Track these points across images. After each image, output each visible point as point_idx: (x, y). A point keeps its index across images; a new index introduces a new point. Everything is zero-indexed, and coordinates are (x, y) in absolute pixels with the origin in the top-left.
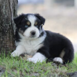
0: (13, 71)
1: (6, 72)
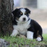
0: (14, 44)
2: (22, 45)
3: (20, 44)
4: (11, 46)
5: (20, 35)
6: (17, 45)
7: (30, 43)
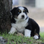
0: (12, 42)
3: (18, 42)
5: (18, 33)
6: (15, 43)
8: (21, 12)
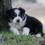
0: (12, 40)
1: (8, 40)
2: (20, 41)
4: (8, 42)
7: (29, 39)
8: (16, 16)
